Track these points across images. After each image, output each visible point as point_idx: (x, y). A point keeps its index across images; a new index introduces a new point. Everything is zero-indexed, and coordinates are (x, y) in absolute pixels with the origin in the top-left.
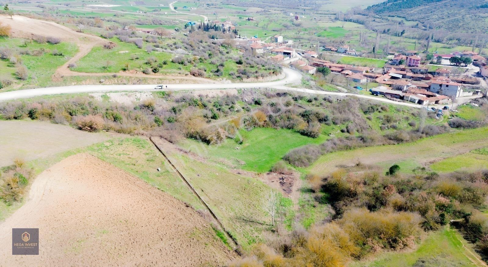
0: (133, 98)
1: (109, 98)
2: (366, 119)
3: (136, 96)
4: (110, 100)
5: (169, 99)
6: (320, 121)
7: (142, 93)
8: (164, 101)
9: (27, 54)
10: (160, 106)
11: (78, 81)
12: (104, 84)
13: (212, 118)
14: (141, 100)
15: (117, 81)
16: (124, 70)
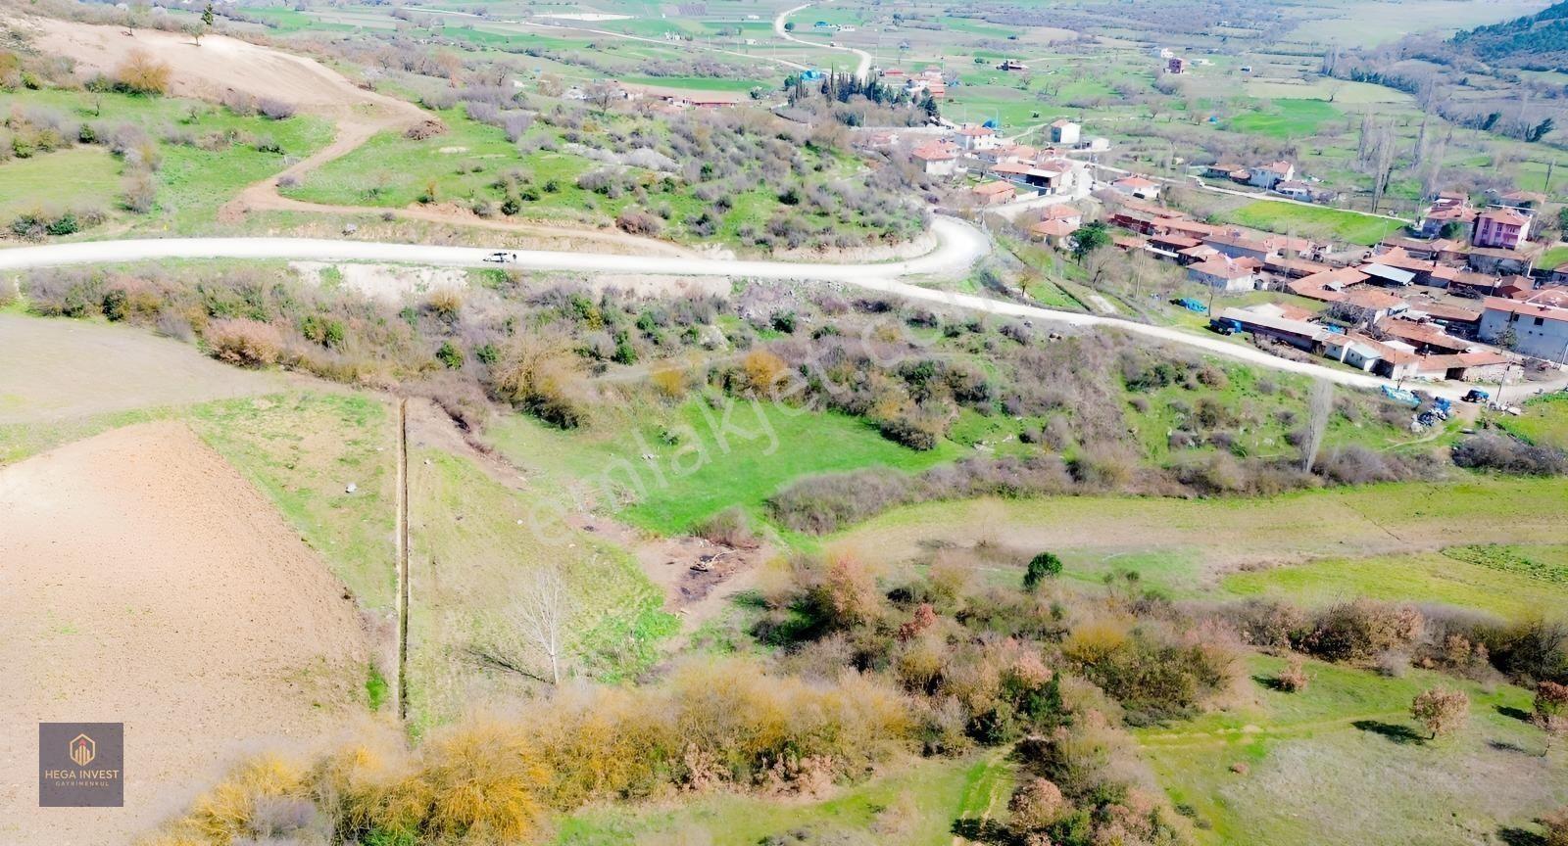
0: (407, 282)
1: (341, 278)
2: (1125, 405)
3: (418, 276)
5: (513, 294)
6: (960, 398)
7: (437, 271)
8: (496, 298)
9: (188, 143)
10: (481, 311)
11: (286, 224)
12: (354, 240)
13: (613, 359)
15: (389, 232)
16: (424, 201)
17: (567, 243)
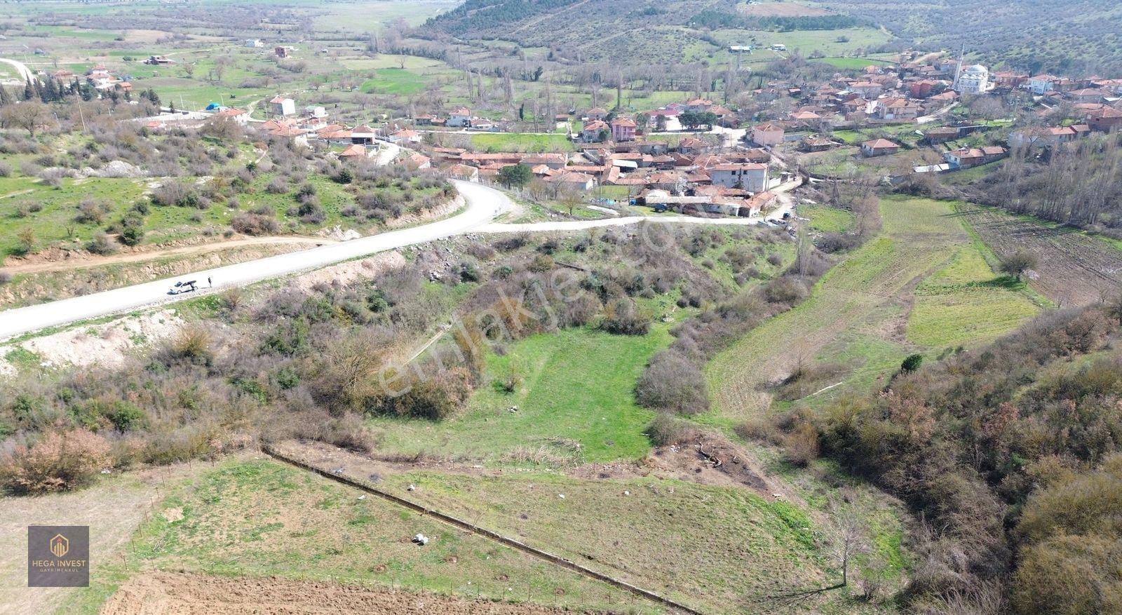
0: (120, 339)
1: (37, 357)
3: (126, 329)
4: (43, 364)
5: (237, 317)
6: (629, 291)
8: (224, 326)
10: (221, 343)
14: (150, 338)
15: (11, 297)
16: (18, 253)
17: (216, 259)
